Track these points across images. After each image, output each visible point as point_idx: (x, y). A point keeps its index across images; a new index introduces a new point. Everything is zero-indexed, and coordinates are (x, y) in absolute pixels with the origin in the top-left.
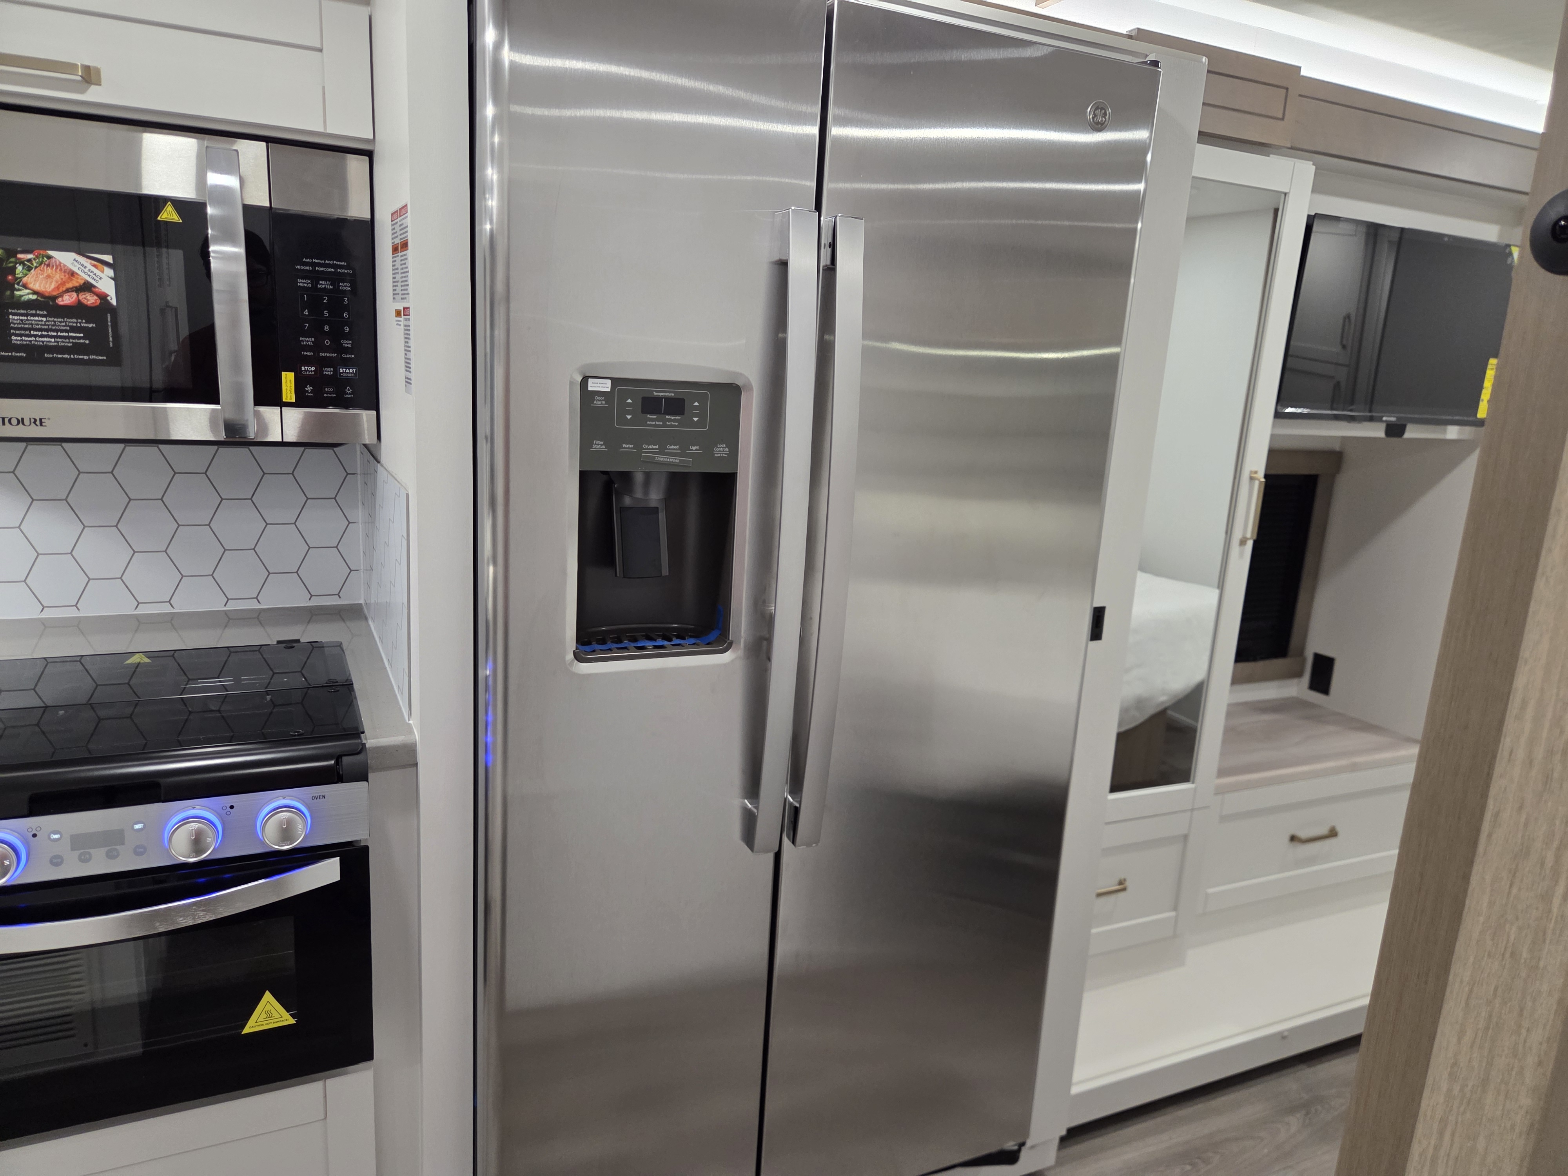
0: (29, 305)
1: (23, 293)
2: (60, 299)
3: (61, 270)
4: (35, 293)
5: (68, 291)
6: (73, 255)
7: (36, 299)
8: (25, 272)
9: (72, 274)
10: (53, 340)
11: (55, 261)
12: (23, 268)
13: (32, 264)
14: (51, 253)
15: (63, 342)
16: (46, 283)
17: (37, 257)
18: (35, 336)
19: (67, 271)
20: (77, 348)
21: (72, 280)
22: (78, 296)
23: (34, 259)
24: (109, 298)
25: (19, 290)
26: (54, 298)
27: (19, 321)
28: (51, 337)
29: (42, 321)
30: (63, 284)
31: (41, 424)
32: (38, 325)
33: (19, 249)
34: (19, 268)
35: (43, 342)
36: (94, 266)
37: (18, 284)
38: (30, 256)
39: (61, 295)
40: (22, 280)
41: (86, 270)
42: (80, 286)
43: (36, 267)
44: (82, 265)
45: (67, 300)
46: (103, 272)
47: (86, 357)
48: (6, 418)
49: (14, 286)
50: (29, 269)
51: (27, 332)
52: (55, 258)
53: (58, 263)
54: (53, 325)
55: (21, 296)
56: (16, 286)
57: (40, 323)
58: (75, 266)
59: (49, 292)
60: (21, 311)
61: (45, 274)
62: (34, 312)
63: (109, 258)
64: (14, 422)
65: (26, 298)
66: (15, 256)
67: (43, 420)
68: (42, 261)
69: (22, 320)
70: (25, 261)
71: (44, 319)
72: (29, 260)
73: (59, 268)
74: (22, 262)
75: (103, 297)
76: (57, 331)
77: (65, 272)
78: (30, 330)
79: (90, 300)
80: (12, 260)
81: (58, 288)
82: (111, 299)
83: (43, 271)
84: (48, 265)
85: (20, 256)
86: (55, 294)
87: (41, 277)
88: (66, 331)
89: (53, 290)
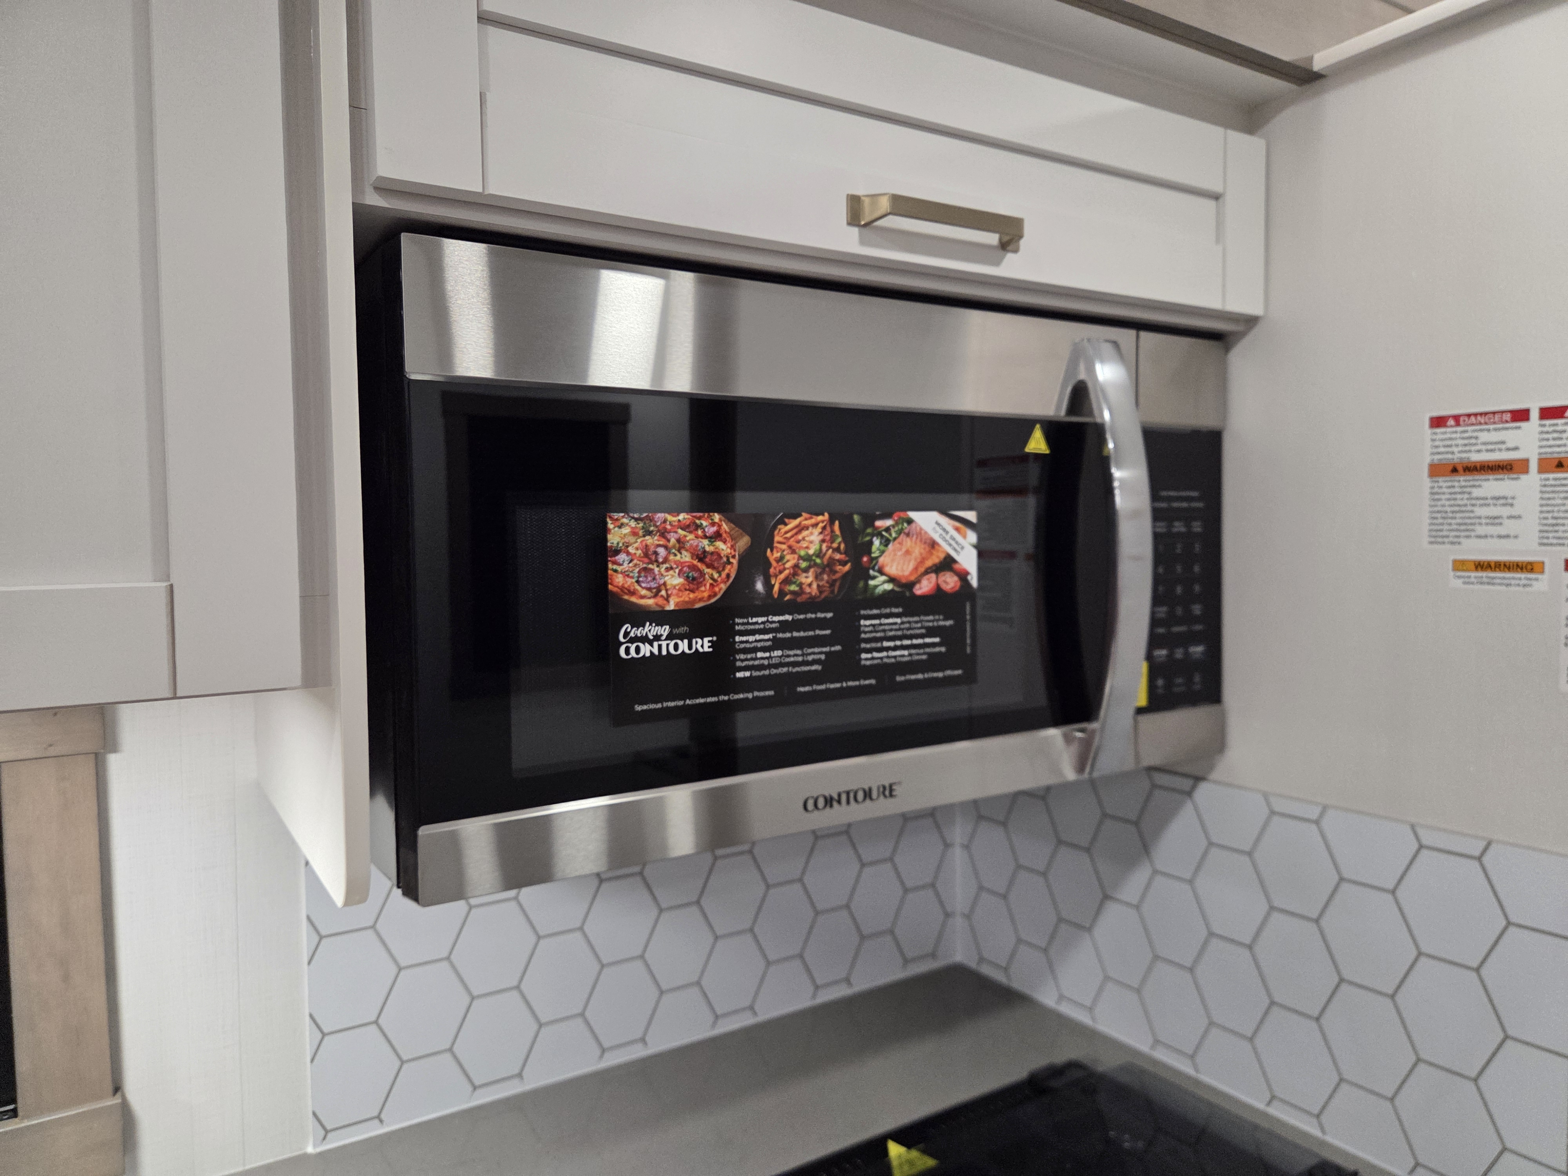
0: (886, 599)
1: (879, 581)
2: (917, 586)
3: (921, 541)
4: (892, 580)
5: (927, 572)
6: (934, 516)
7: (892, 591)
8: (882, 548)
9: (933, 544)
10: (906, 653)
11: (916, 527)
12: (881, 543)
13: (890, 535)
14: (912, 515)
15: (918, 654)
16: (904, 564)
17: (897, 523)
18: (888, 649)
19: (928, 541)
20: (934, 662)
21: (932, 554)
22: (937, 578)
23: (893, 526)
24: (969, 577)
25: (874, 578)
26: (911, 585)
27: (871, 629)
28: (903, 647)
29: (895, 624)
30: (923, 561)
31: (891, 795)
32: (891, 630)
33: (878, 513)
34: (877, 542)
35: (895, 657)
36: (957, 529)
37: (873, 569)
38: (889, 522)
39: (918, 581)
40: (877, 562)
41: (948, 537)
42: (941, 563)
43: (895, 539)
44: (944, 530)
45: (924, 587)
46: (965, 537)
47: (940, 675)
48: (851, 790)
49: (869, 572)
50: (886, 542)
51: (879, 645)
52: (916, 523)
53: (918, 529)
54: (908, 629)
55: (876, 586)
56: (871, 572)
57: (894, 627)
58: (936, 532)
59: (907, 577)
60: (875, 612)
61: (904, 550)
62: (888, 611)
63: (971, 516)
64: (860, 796)
65: (880, 590)
66: (872, 525)
67: (894, 787)
68: (902, 529)
69: (874, 626)
70: (883, 530)
71: (898, 620)
72: (888, 530)
73: (919, 538)
74: (879, 535)
75: (963, 576)
76: (911, 637)
77: (925, 543)
78: (881, 639)
79: (950, 582)
80: (869, 530)
81: (916, 569)
82: (972, 578)
83: (901, 544)
84: (908, 535)
85: (878, 523)
86: (913, 578)
87: (899, 553)
88: (922, 636)
89: (911, 574)
